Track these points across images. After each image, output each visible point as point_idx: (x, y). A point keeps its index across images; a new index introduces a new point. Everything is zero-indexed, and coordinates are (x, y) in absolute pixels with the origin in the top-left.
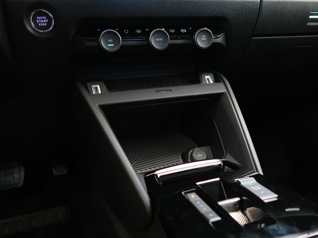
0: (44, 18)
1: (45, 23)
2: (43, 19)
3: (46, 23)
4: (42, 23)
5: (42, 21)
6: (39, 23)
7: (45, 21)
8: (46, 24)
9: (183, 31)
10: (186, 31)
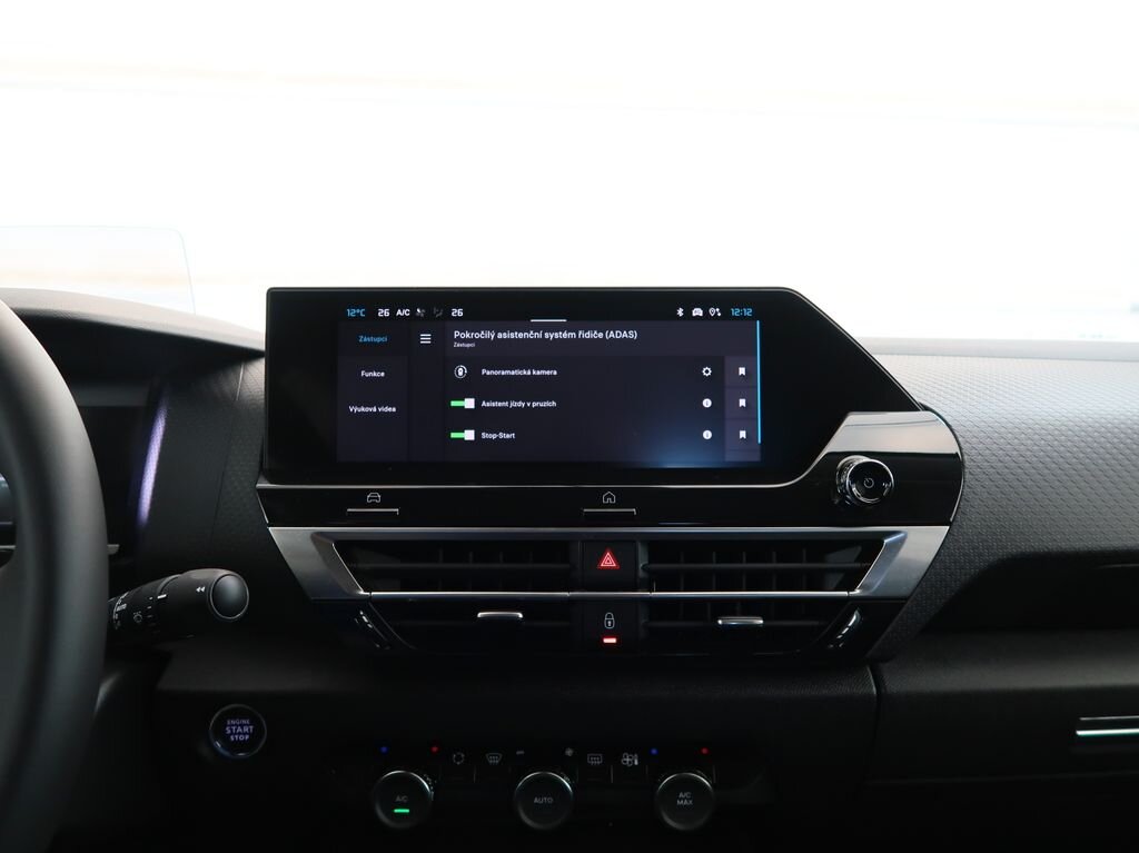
0: (244, 722)
1: (245, 734)
2: (242, 726)
3: (249, 734)
4: (240, 733)
5: (239, 730)
6: (232, 733)
7: (246, 729)
8: (247, 737)
9: (628, 760)
10: (636, 763)
